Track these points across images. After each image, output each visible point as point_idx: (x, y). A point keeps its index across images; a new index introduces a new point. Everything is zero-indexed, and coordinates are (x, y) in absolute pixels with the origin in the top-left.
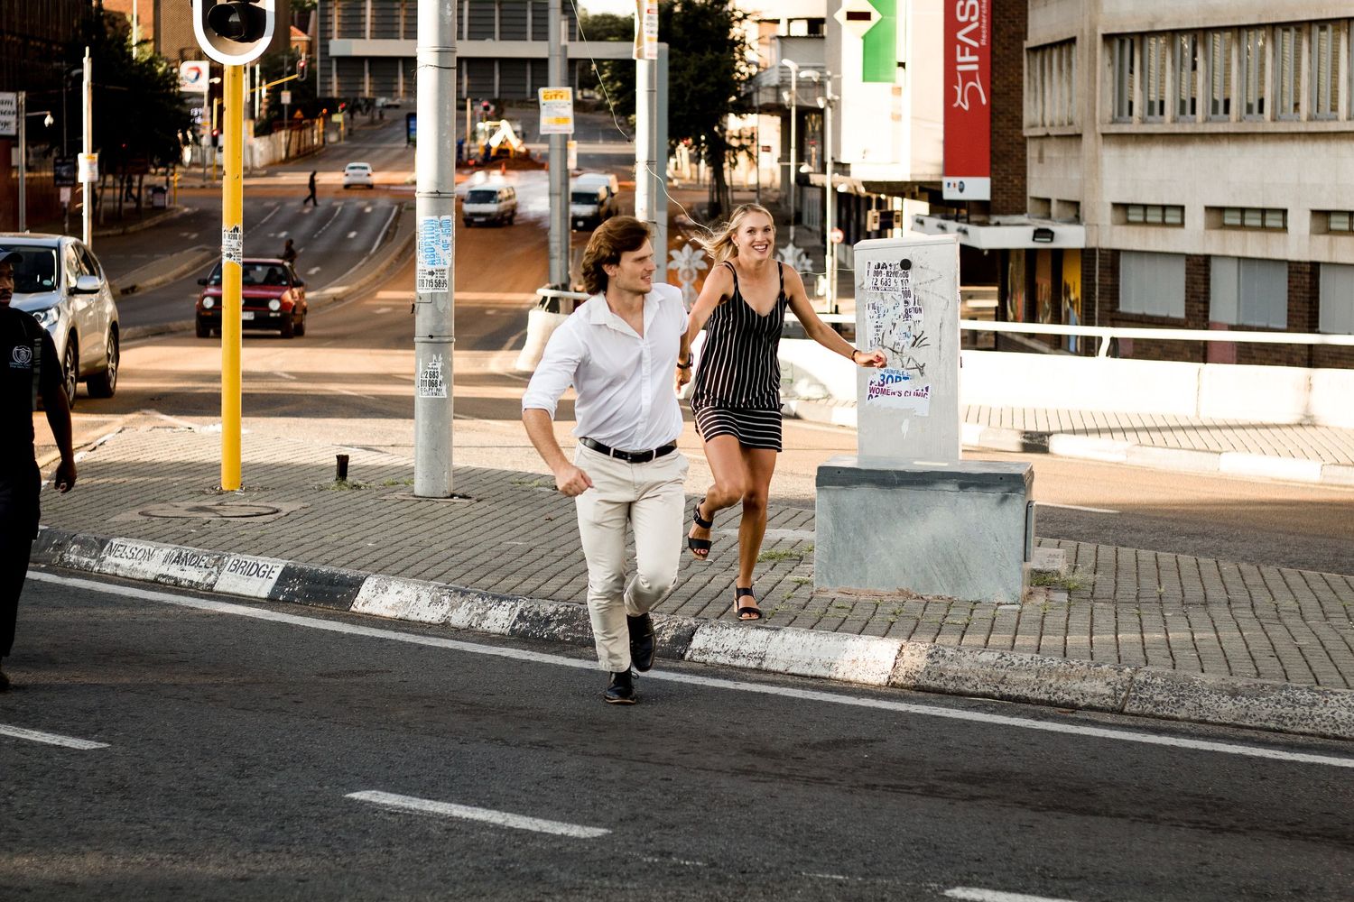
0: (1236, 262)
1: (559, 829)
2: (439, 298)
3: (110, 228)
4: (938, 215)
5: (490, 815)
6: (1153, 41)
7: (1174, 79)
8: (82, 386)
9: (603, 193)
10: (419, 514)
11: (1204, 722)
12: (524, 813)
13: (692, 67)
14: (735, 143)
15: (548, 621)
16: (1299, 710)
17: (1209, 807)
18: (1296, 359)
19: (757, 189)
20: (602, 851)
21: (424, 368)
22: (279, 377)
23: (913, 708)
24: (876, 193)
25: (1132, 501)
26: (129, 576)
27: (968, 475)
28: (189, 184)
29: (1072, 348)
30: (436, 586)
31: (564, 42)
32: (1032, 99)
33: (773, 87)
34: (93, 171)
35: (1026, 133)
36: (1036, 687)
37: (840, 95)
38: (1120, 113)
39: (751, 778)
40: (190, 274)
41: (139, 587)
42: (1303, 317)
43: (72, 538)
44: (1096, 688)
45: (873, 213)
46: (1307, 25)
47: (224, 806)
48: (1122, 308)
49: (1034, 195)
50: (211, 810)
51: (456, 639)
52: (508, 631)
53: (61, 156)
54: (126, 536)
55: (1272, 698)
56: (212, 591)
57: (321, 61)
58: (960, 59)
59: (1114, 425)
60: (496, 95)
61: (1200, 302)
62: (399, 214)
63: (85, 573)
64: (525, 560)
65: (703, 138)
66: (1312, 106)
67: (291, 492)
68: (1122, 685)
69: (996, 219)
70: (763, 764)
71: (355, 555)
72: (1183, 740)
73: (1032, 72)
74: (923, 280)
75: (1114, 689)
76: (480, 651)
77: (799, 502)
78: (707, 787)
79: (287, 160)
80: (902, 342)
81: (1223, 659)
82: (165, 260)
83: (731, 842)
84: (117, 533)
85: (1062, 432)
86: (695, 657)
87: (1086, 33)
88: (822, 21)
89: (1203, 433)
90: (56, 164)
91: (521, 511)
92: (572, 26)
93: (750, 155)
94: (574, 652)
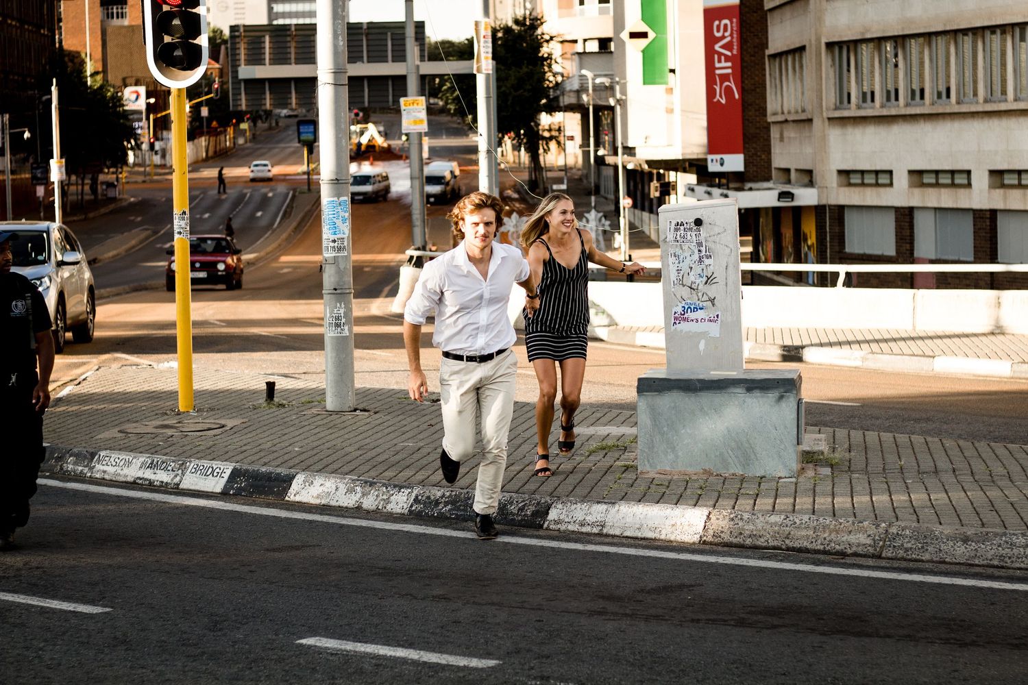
0: (933, 211)
1: (462, 662)
2: (340, 259)
3: (75, 215)
4: (705, 184)
5: (408, 653)
6: (864, 46)
7: (881, 74)
8: (69, 335)
9: (448, 176)
10: (332, 424)
11: (944, 562)
12: (433, 650)
13: (513, 78)
14: (546, 134)
15: (437, 503)
16: (1015, 551)
17: (955, 627)
18: (982, 283)
19: (565, 169)
20: (496, 677)
21: (331, 313)
22: (213, 324)
23: (721, 560)
24: (656, 169)
25: (870, 396)
26: (114, 479)
27: (753, 381)
28: (133, 180)
29: (811, 281)
30: (350, 479)
31: (418, 62)
32: (773, 93)
33: (574, 91)
34: (61, 172)
35: (770, 119)
36: (813, 540)
37: (626, 96)
38: (841, 102)
39: (604, 617)
40: (137, 248)
41: (122, 487)
42: (986, 251)
43: (70, 452)
44: (859, 539)
45: (655, 184)
46: (981, 31)
47: (204, 653)
48: (848, 250)
49: (777, 166)
50: (195, 656)
51: (368, 519)
52: (407, 511)
53: (36, 161)
54: (110, 449)
55: (995, 542)
56: (178, 488)
57: (232, 83)
58: (717, 65)
59: (851, 338)
60: (366, 104)
61: (907, 243)
62: (294, 197)
63: (80, 478)
64: (416, 456)
65: (522, 132)
66: (987, 92)
67: (233, 411)
68: (879, 536)
69: (749, 185)
70: (612, 607)
71: (286, 457)
72: (928, 577)
73: (772, 73)
74: (712, 233)
75: (874, 540)
76: (387, 527)
77: (617, 405)
78: (571, 625)
79: (207, 159)
80: (698, 281)
81: (955, 514)
82: (119, 237)
83: (594, 667)
84: (103, 447)
85: (812, 345)
86: (551, 526)
87: (813, 42)
88: (609, 40)
89: (920, 342)
90: (33, 168)
91: (409, 420)
92: (422, 50)
93: (559, 143)
94: (459, 526)
